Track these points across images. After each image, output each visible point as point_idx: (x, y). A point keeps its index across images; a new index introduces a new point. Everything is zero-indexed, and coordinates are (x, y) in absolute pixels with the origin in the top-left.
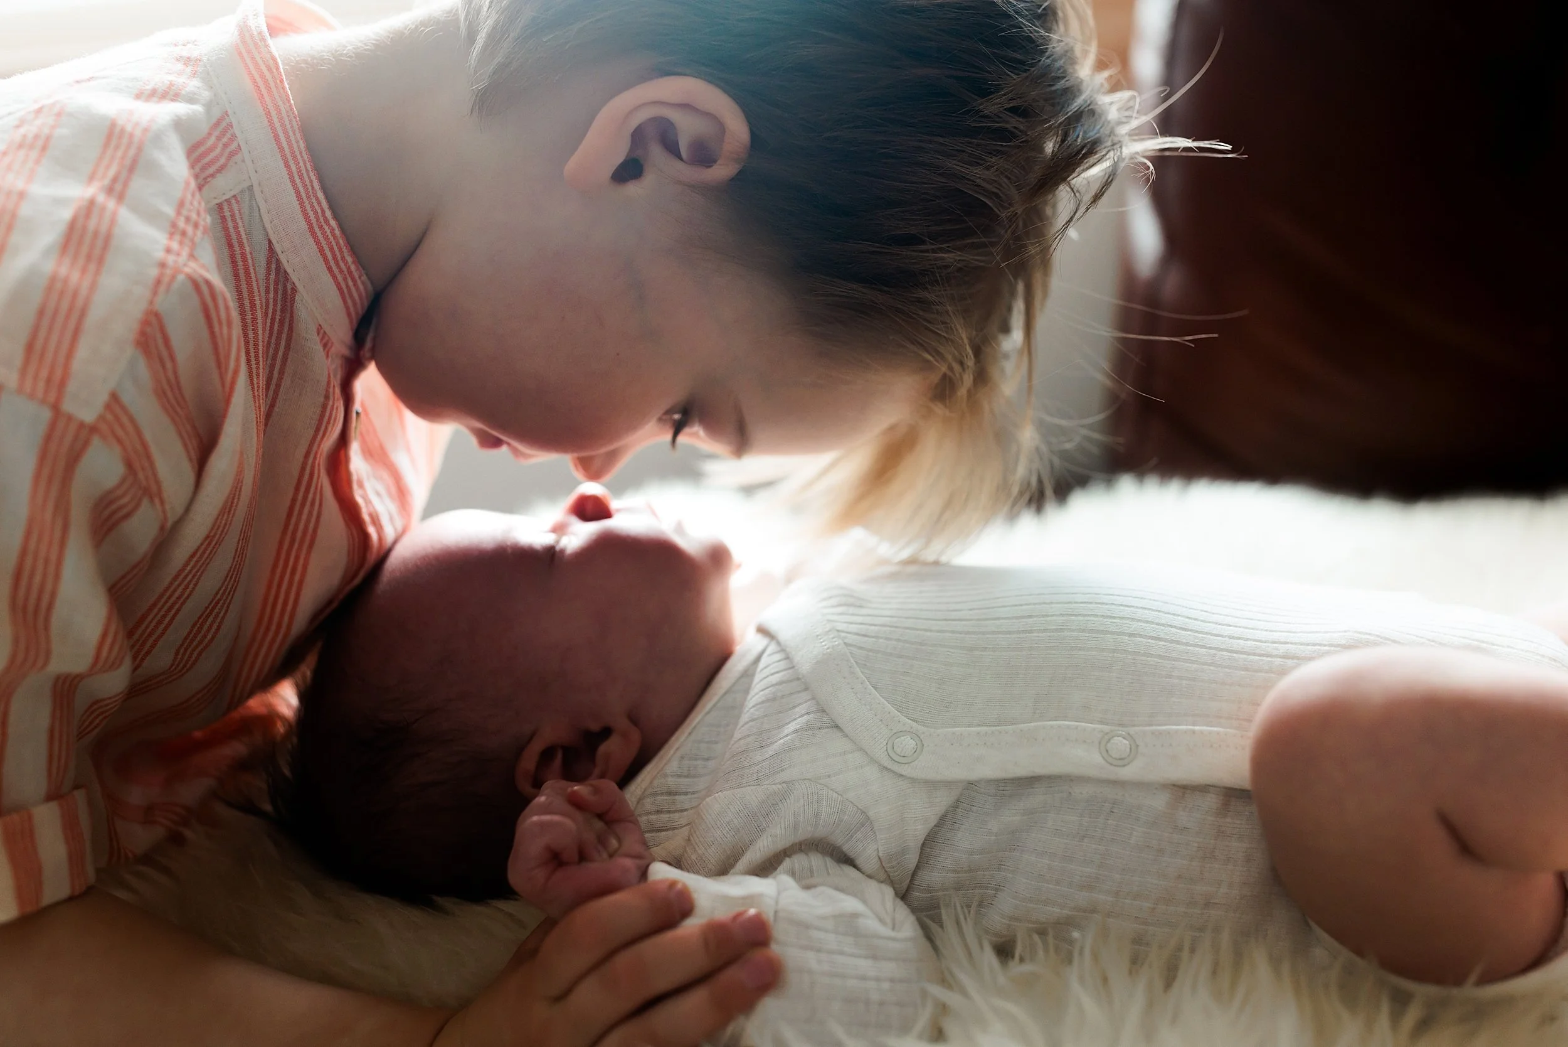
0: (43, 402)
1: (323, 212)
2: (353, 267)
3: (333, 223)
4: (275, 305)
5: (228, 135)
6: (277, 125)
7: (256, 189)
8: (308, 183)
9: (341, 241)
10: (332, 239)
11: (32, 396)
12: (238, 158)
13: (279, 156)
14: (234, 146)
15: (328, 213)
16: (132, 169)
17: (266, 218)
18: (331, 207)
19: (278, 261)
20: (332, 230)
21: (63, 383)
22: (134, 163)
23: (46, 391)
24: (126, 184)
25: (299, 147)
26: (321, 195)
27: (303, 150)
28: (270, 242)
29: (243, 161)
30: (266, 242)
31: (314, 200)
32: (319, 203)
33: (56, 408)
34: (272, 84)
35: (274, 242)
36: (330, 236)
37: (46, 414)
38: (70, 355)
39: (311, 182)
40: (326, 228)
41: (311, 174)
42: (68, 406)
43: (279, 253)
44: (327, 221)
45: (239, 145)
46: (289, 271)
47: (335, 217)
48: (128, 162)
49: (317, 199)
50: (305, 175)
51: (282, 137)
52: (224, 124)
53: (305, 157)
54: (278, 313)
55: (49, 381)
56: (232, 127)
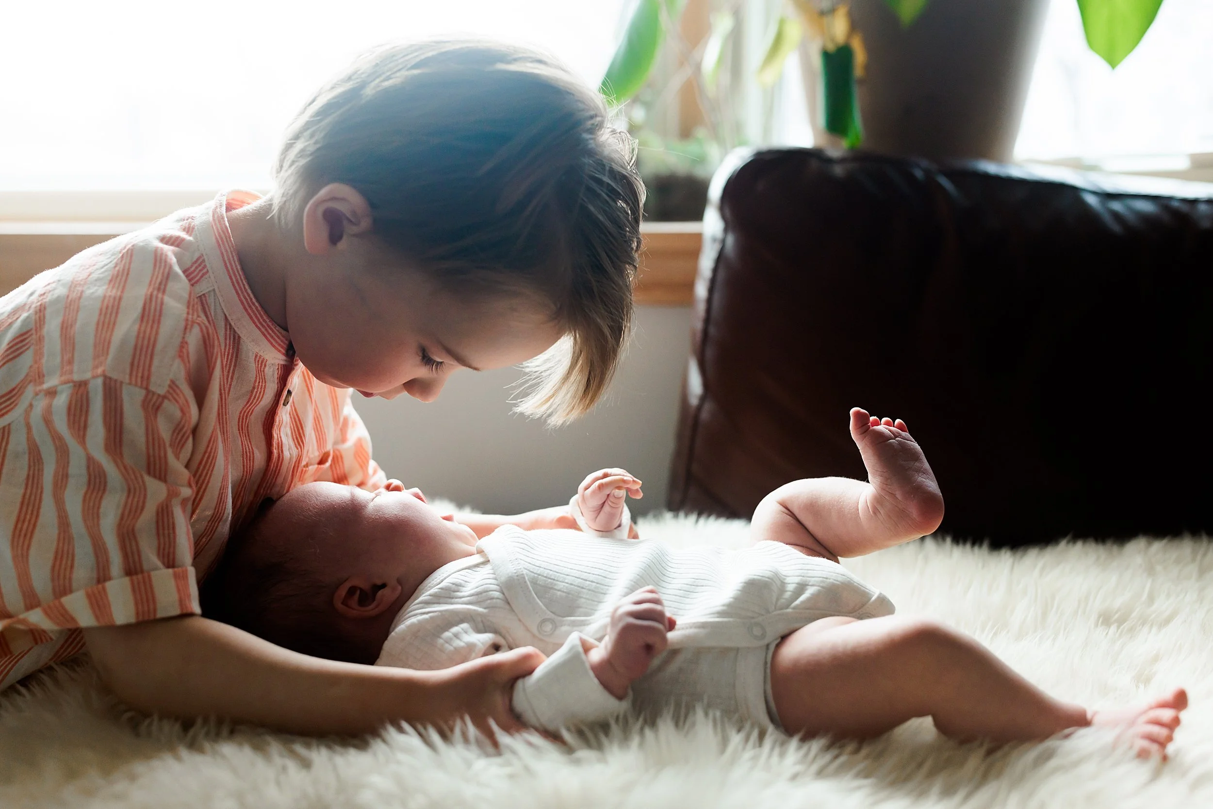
0: (141, 387)
1: (251, 299)
2: (270, 324)
3: (257, 304)
4: (230, 346)
5: (202, 265)
6: (226, 259)
7: (217, 290)
8: (242, 286)
9: (262, 313)
10: (256, 312)
11: (136, 385)
12: (207, 276)
13: (227, 274)
14: (205, 270)
15: (254, 300)
16: (167, 278)
17: (223, 304)
18: (255, 296)
19: (230, 325)
20: (256, 308)
21: (148, 378)
22: (169, 274)
23: (142, 381)
24: (165, 286)
25: (237, 269)
26: (249, 291)
27: (239, 270)
28: (225, 315)
29: (210, 277)
30: (223, 315)
31: (245, 294)
32: (249, 295)
33: (147, 389)
34: (225, 240)
35: (227, 315)
36: (255, 311)
37: (144, 392)
38: (150, 366)
39: (244, 285)
40: (253, 307)
41: (244, 281)
42: (152, 388)
43: (230, 320)
44: (253, 304)
45: (208, 270)
46: (236, 329)
47: (258, 301)
48: (165, 275)
49: (248, 293)
50: (240, 282)
51: (228, 264)
52: (201, 260)
53: (241, 273)
54: (231, 350)
55: (142, 377)
56: (205, 261)
